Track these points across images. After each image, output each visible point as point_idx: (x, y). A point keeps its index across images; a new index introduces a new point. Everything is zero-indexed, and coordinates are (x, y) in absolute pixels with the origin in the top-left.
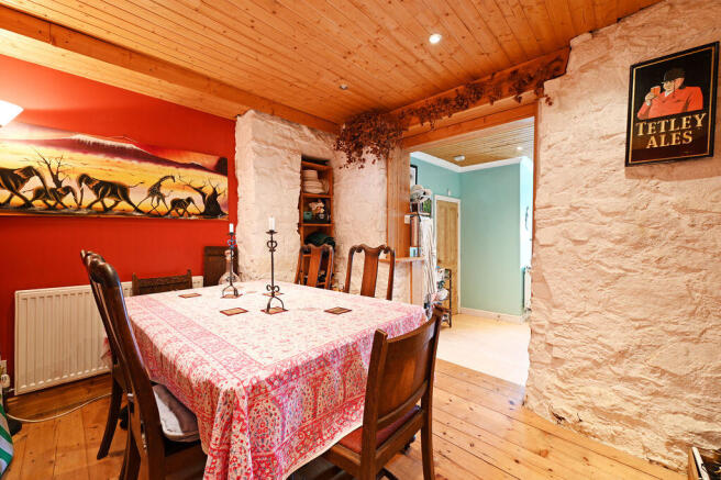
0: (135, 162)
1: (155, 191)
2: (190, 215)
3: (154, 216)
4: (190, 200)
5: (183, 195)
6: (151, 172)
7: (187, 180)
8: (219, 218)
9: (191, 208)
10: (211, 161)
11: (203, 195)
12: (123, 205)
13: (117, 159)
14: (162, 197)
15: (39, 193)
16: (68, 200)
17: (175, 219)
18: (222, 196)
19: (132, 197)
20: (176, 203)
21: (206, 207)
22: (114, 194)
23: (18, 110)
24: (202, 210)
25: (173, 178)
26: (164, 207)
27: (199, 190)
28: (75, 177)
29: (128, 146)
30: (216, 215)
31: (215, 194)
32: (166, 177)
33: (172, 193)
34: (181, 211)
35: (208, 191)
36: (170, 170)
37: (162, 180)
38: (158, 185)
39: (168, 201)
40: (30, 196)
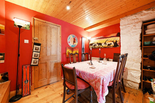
0: (102, 39)
1: (105, 43)
2: (111, 47)
3: (105, 48)
4: (111, 44)
5: (109, 43)
6: (105, 40)
7: (110, 40)
8: (117, 47)
9: (111, 45)
10: (115, 34)
11: (114, 42)
12: (101, 46)
13: (101, 39)
14: (106, 44)
15: (94, 46)
16: (96, 46)
17: (108, 48)
18: (118, 41)
19: (102, 45)
20: (109, 45)
21: (114, 45)
22: (100, 45)
23: (91, 37)
24: (113, 46)
25: (108, 40)
26: (106, 46)
27: (113, 41)
28: (96, 43)
29: (102, 37)
30: (117, 46)
31: (116, 41)
32: (107, 40)
33: (108, 43)
34: (109, 46)
35: (115, 41)
36: (108, 39)
37: (106, 41)
38: (106, 42)
39: (107, 45)
40: (93, 46)
